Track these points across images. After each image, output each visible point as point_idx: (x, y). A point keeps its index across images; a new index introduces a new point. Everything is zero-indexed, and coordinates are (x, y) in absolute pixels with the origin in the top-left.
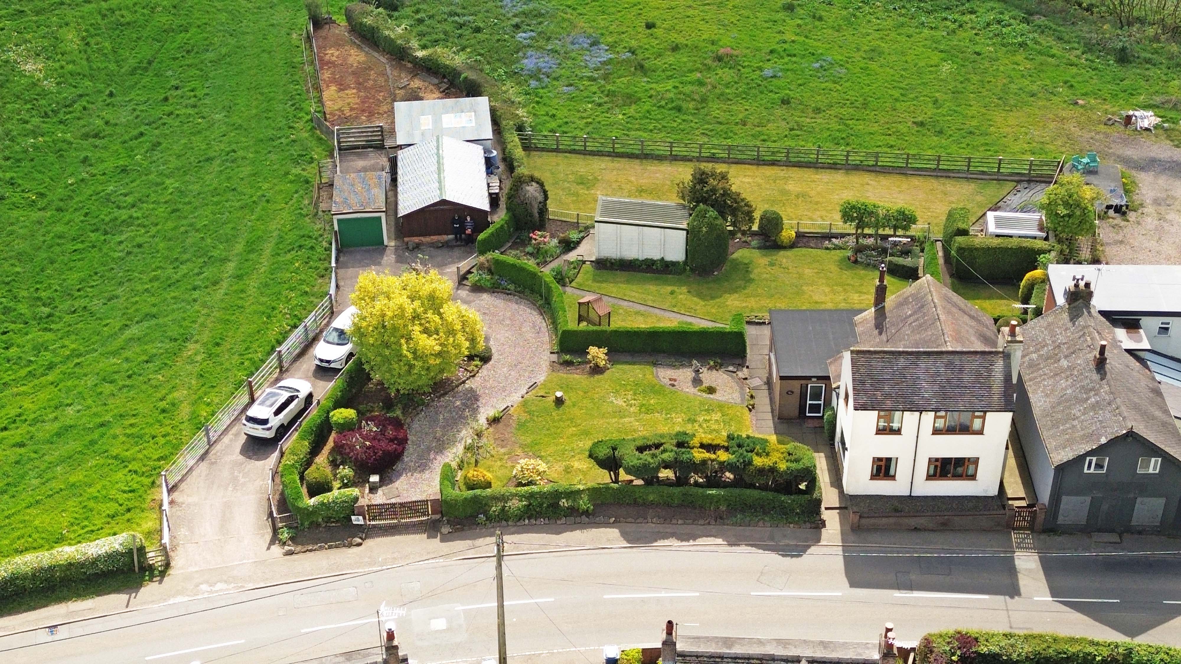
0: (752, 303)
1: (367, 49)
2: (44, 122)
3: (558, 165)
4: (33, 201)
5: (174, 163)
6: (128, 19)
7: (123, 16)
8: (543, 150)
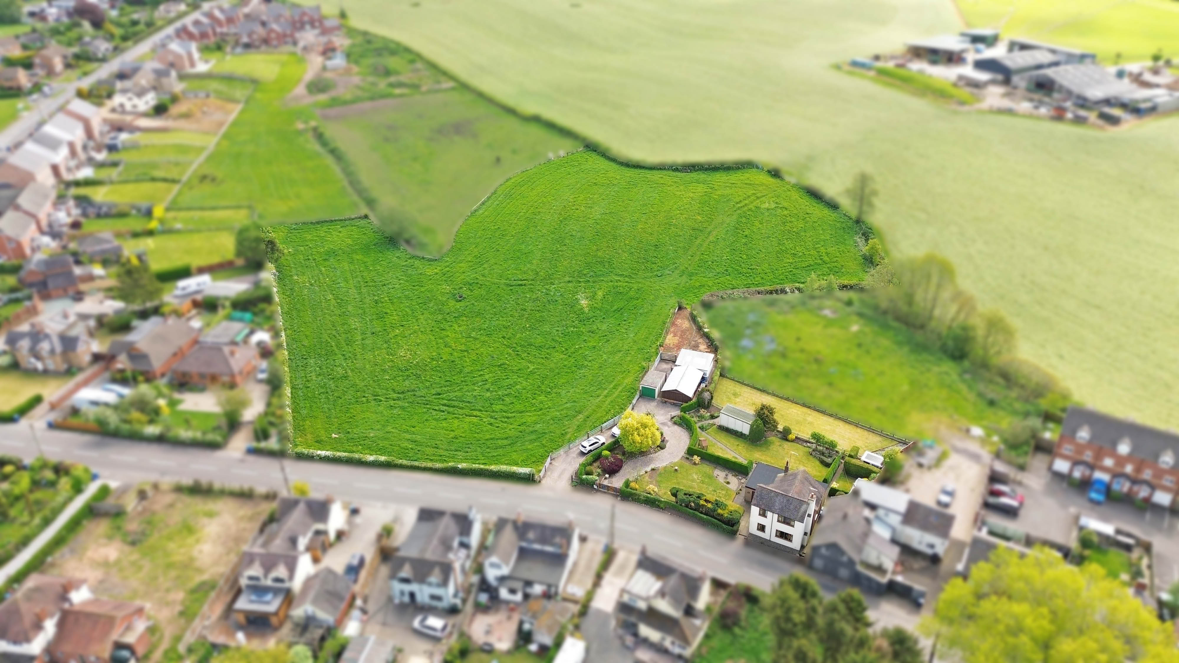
0: (763, 458)
1: (691, 323)
2: (579, 323)
3: (730, 385)
4: (563, 351)
5: (610, 349)
6: (621, 291)
7: (620, 290)
8: (729, 378)
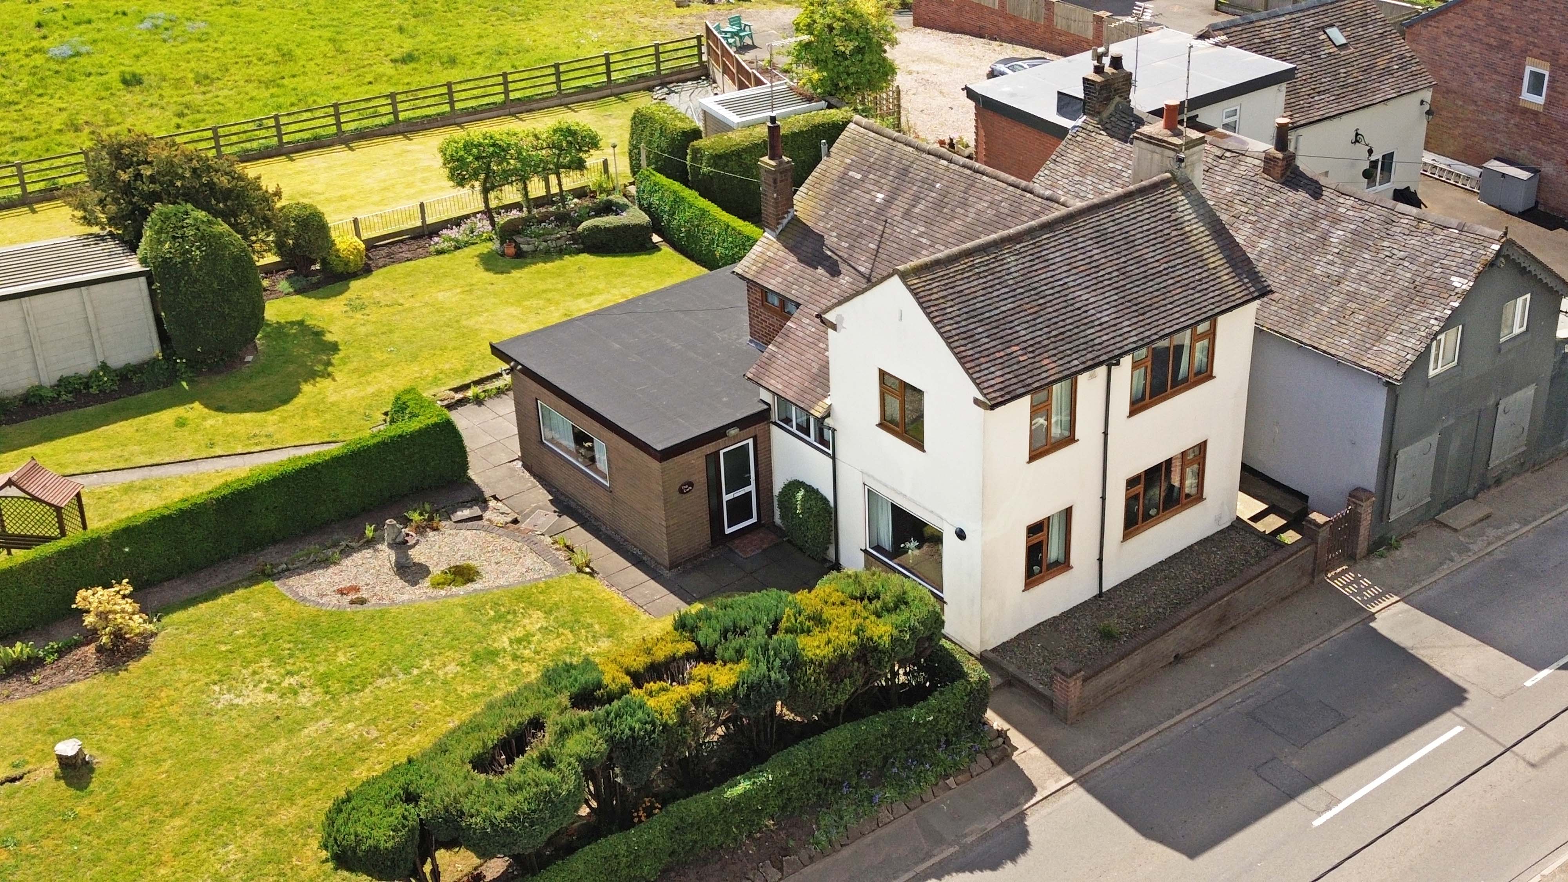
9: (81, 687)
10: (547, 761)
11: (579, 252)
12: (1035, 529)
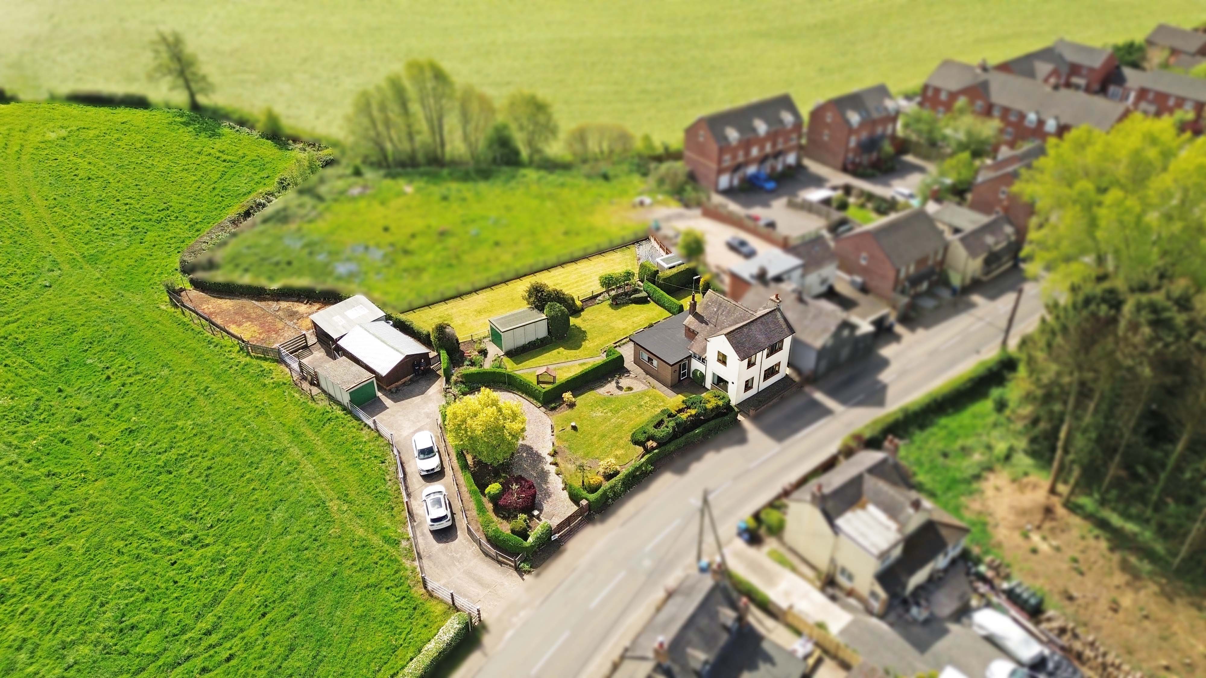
0: (598, 341)
1: (228, 297)
2: (29, 427)
5: (168, 411)
9: (567, 412)
10: (667, 427)
11: (631, 303)
12: (747, 381)
